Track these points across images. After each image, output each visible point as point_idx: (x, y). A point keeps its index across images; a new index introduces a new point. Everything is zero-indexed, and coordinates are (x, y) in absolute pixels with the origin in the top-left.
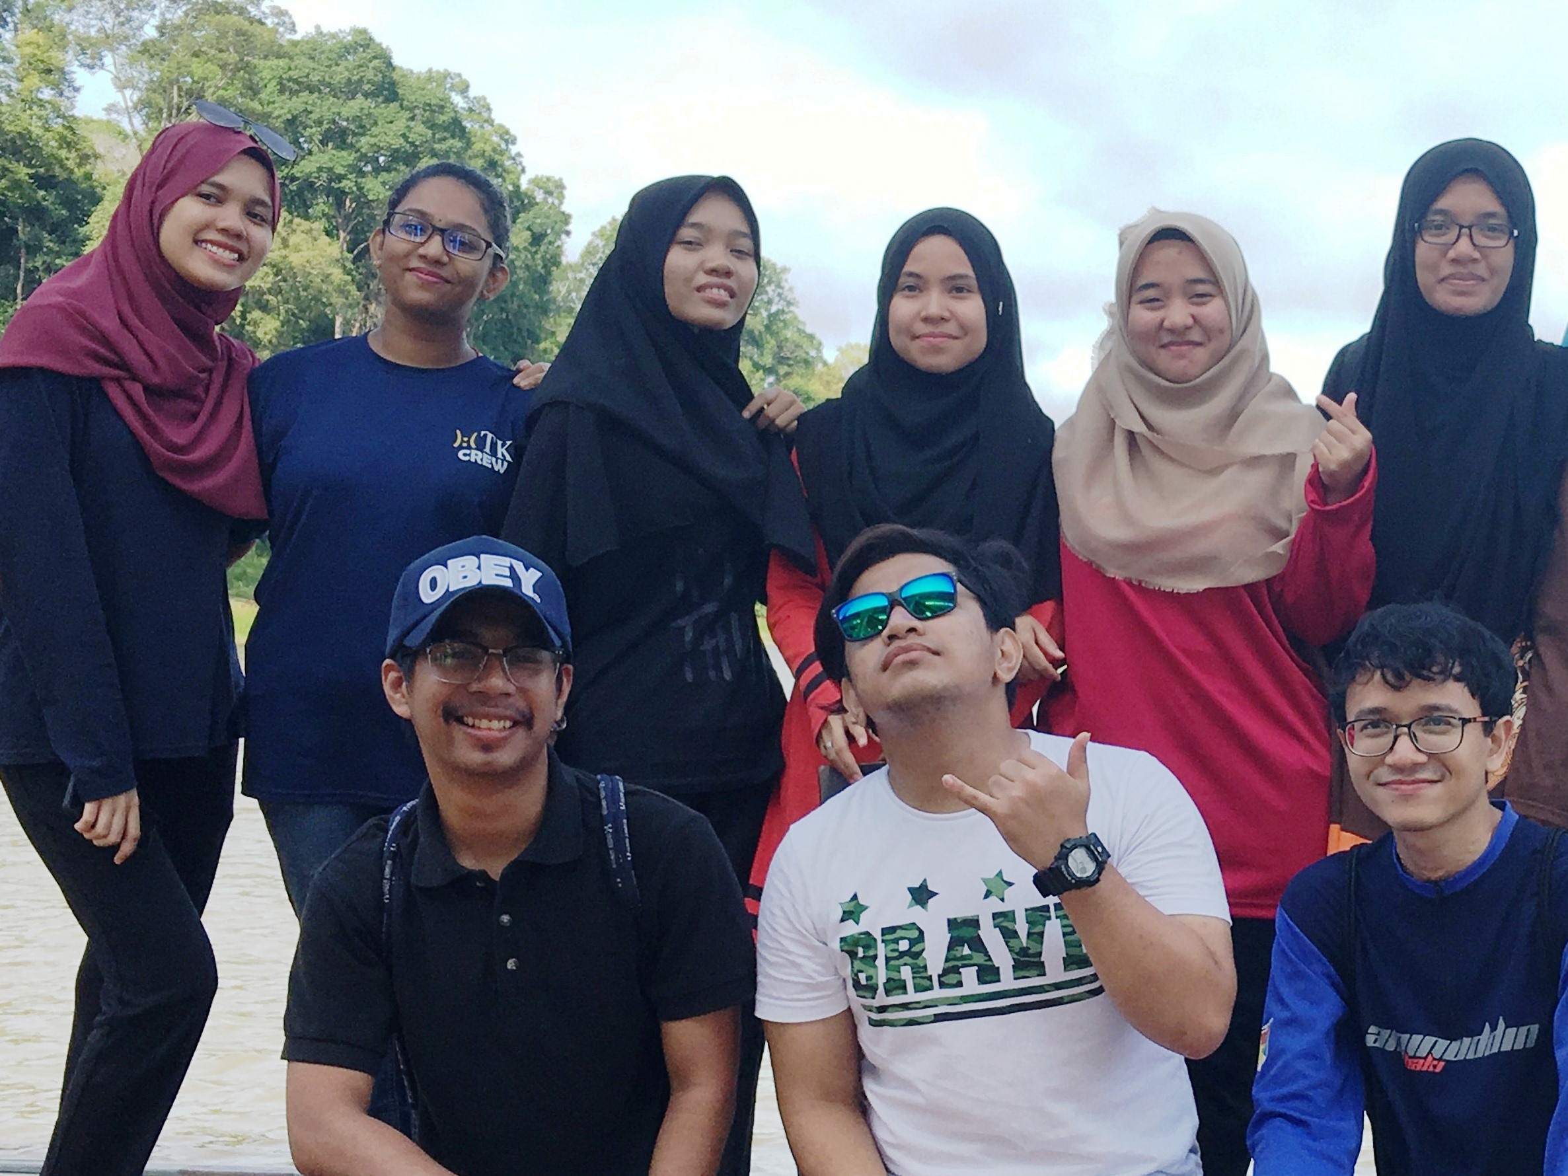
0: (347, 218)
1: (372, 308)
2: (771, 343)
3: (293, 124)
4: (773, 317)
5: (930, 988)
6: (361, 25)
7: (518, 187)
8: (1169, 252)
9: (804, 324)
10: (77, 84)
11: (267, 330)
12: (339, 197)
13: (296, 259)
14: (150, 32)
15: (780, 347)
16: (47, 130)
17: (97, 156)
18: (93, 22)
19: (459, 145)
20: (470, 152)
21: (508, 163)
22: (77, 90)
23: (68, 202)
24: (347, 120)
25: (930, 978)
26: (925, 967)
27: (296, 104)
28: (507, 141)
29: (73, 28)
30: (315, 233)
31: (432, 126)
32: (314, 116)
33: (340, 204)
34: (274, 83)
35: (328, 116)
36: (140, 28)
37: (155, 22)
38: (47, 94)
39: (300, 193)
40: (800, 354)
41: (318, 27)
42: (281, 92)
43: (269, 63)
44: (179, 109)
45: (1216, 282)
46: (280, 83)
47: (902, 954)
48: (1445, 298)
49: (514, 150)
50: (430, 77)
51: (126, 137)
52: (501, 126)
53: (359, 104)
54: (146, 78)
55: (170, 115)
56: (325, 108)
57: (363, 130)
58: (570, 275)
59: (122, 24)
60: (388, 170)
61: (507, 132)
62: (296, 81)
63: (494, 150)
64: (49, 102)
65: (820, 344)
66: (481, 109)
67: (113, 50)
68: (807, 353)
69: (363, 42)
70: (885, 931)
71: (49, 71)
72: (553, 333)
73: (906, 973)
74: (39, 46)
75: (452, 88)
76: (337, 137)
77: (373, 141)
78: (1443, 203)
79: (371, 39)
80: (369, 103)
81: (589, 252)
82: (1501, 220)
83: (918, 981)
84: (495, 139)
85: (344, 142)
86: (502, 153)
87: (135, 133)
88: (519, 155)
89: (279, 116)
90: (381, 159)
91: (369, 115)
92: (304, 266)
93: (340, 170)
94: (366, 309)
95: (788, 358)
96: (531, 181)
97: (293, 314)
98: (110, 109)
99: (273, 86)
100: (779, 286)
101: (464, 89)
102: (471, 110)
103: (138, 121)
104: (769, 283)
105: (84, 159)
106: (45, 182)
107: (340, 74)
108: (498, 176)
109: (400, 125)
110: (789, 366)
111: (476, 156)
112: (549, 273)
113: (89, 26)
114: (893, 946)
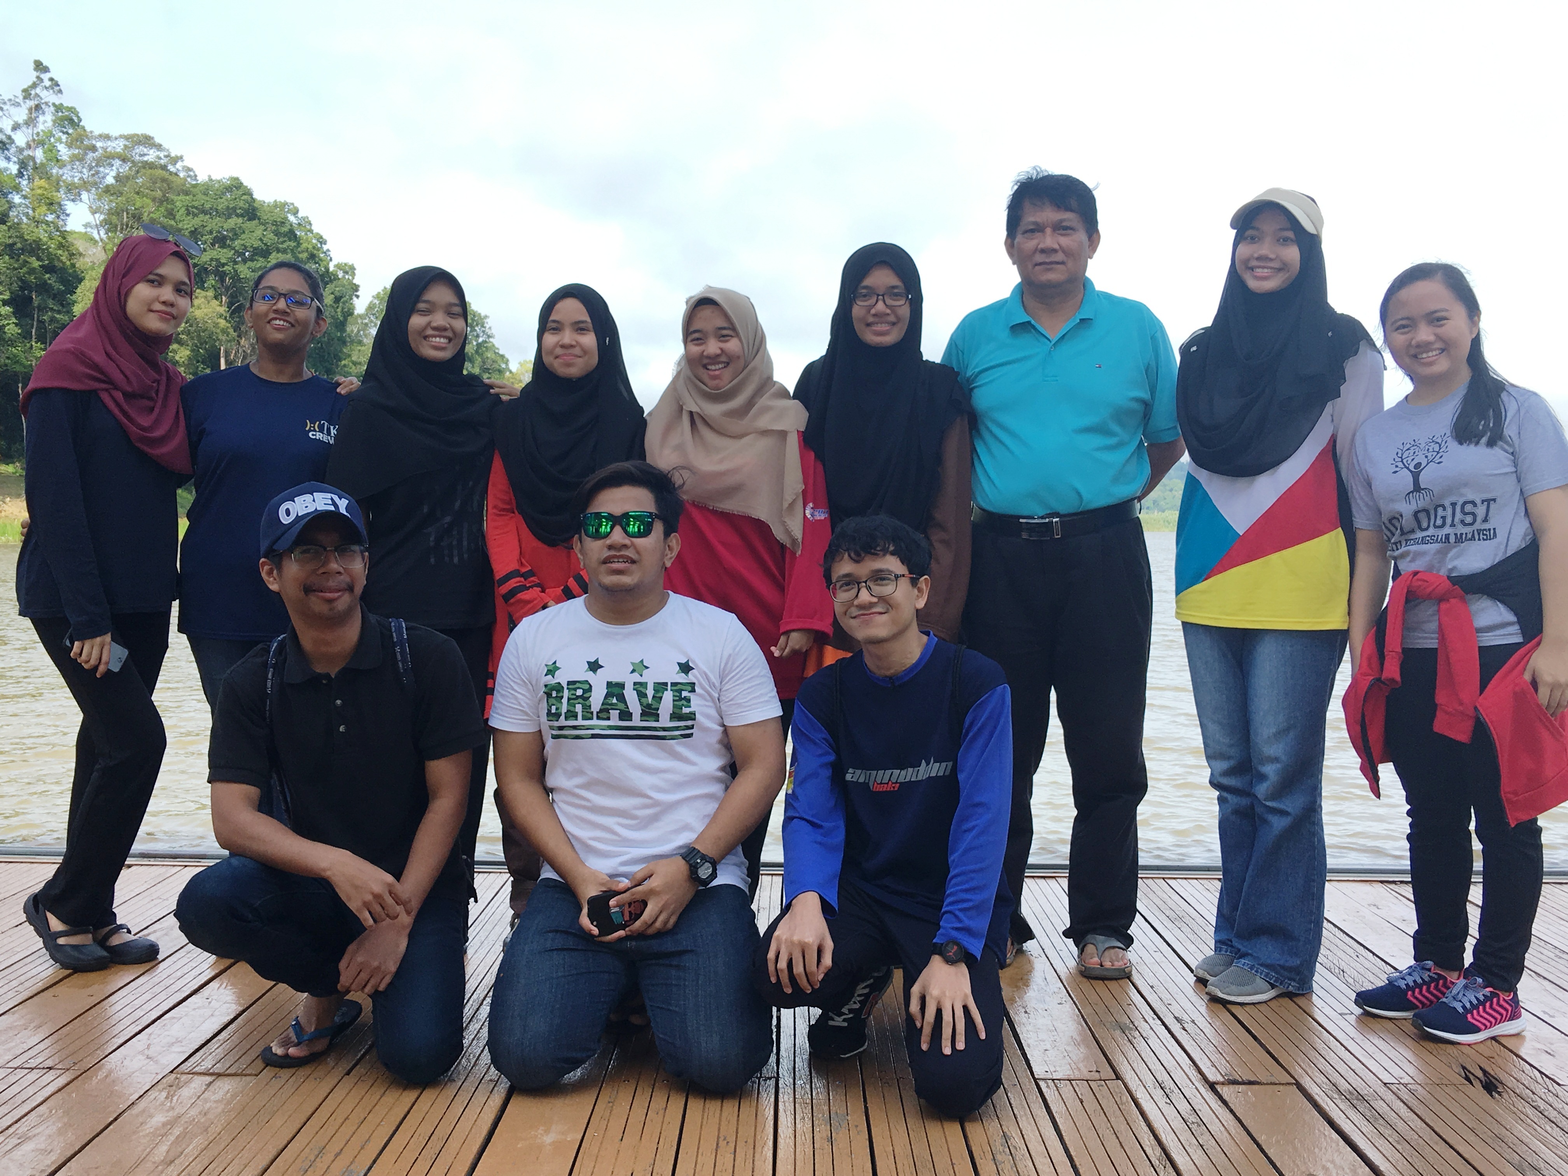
0: (227, 289)
1: (243, 342)
2: (478, 360)
3: (195, 234)
4: (479, 345)
5: (591, 719)
6: (235, 176)
7: (327, 270)
8: (706, 312)
9: (498, 349)
10: (68, 212)
11: (181, 355)
12: (222, 276)
13: (198, 313)
14: (110, 180)
15: (484, 362)
16: (51, 239)
17: (81, 254)
18: (76, 174)
19: (295, 244)
20: (299, 249)
21: (322, 255)
22: (68, 215)
23: (63, 281)
24: (227, 230)
25: (592, 713)
26: (590, 706)
27: (197, 221)
28: (321, 243)
29: (64, 177)
30: (209, 299)
31: (277, 234)
32: (208, 229)
33: (222, 280)
34: (183, 209)
35: (216, 228)
36: (104, 178)
37: (113, 173)
38: (50, 218)
39: (198, 274)
40: (496, 366)
41: (210, 176)
42: (188, 214)
43: (180, 198)
44: (127, 226)
45: (734, 329)
46: (187, 209)
47: (578, 697)
48: (871, 338)
49: (325, 247)
50: (276, 205)
51: (96, 242)
52: (318, 234)
53: (234, 222)
54: (107, 207)
55: (122, 229)
56: (215, 224)
57: (236, 236)
58: (359, 321)
59: (93, 175)
60: (252, 260)
61: (321, 237)
62: (196, 208)
63: (314, 248)
64: (52, 222)
65: (508, 360)
66: (305, 224)
67: (88, 191)
68: (500, 366)
69: (236, 186)
70: (569, 683)
71: (52, 204)
72: (350, 356)
73: (579, 708)
74: (46, 189)
75: (288, 212)
76: (221, 241)
77: (242, 242)
78: (867, 282)
79: (241, 183)
80: (240, 220)
81: (371, 307)
82: (901, 289)
83: (584, 713)
84: (314, 241)
85: (225, 243)
86: (318, 250)
87: (101, 240)
88: (328, 250)
89: (187, 229)
90: (247, 254)
91: (240, 228)
92: (204, 318)
93: (223, 261)
94: (239, 344)
95: (489, 369)
96: (335, 266)
97: (196, 346)
98: (86, 225)
99: (183, 211)
100: (483, 326)
101: (296, 212)
102: (299, 224)
103: (102, 232)
104: (477, 325)
105: (72, 255)
106: (50, 269)
107: (222, 205)
108: (316, 263)
109: (259, 232)
110: (489, 373)
111: (303, 252)
112: (346, 319)
113: (73, 177)
114: (573, 692)
